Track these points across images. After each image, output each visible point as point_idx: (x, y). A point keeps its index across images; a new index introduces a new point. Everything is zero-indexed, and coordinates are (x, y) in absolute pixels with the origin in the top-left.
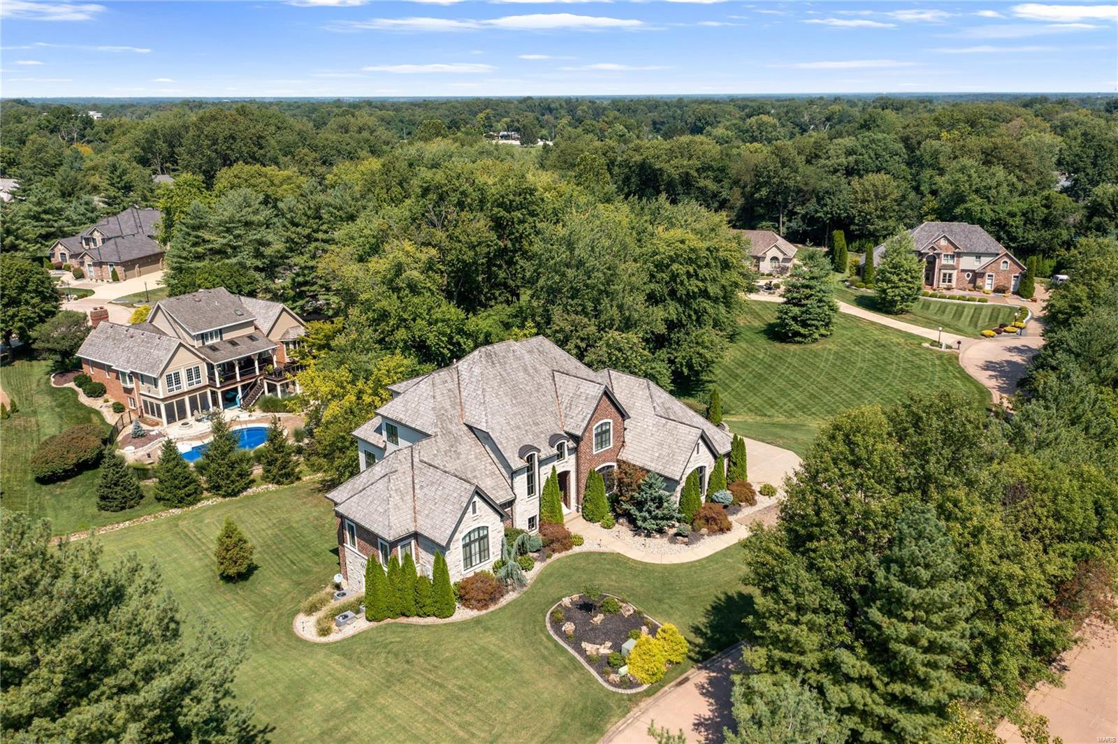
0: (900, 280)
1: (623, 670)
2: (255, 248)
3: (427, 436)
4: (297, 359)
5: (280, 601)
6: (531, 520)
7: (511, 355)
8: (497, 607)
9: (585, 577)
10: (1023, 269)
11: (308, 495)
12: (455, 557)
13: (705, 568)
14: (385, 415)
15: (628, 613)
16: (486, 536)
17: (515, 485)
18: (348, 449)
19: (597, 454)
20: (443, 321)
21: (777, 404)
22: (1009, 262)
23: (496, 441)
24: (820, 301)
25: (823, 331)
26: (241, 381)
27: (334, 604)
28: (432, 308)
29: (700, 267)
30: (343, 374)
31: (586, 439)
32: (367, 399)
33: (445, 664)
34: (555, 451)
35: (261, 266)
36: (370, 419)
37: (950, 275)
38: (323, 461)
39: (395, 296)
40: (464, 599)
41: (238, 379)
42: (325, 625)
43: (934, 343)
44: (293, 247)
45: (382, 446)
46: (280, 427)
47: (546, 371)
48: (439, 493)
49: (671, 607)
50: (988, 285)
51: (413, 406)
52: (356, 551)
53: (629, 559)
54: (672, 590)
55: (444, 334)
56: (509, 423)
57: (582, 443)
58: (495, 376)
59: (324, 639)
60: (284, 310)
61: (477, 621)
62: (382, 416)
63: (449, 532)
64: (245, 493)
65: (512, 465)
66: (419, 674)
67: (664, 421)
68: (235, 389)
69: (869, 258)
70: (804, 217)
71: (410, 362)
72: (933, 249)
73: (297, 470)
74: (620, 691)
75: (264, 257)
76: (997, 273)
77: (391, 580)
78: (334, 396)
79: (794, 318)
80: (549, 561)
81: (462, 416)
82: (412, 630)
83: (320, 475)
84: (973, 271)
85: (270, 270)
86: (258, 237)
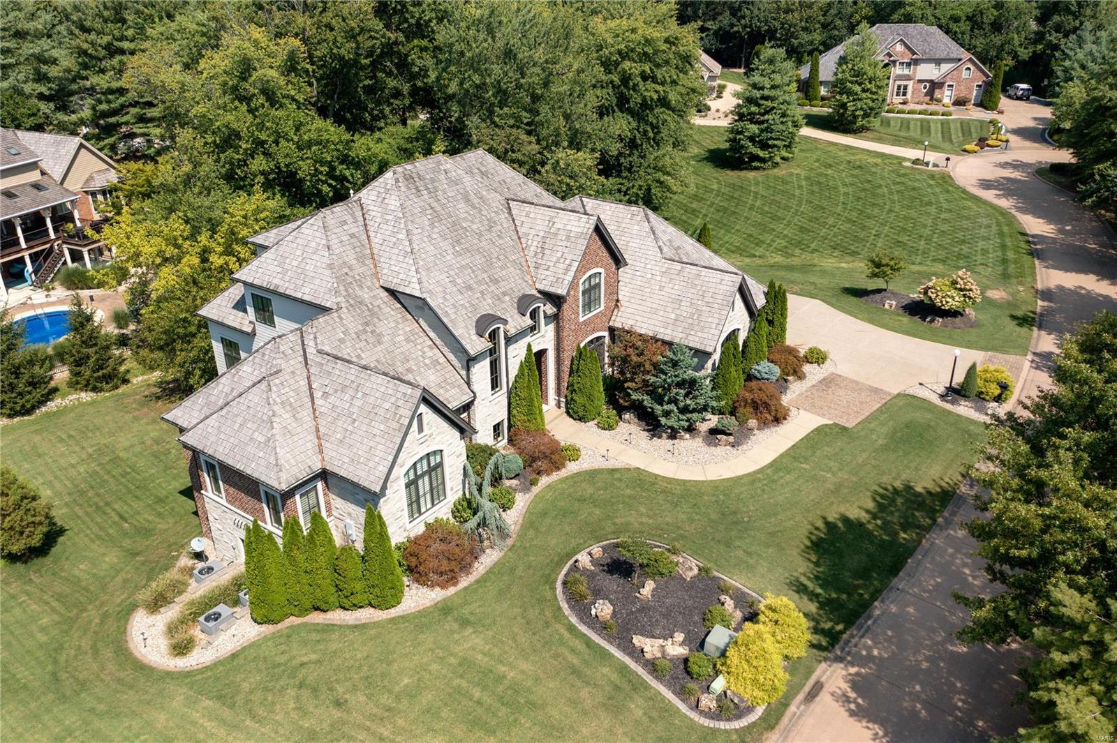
0: (864, 91)
1: (719, 685)
2: (35, 69)
3: (324, 310)
4: (110, 215)
5: (104, 587)
6: (497, 428)
7: (442, 177)
8: (472, 578)
9: (597, 512)
10: (988, 76)
11: (142, 405)
12: (394, 508)
13: (774, 481)
14: (250, 280)
15: (691, 574)
16: (440, 465)
17: (473, 378)
18: (194, 335)
19: (585, 323)
20: (319, 143)
21: (763, 242)
22: (972, 68)
23: (439, 312)
24: (784, 115)
25: (785, 154)
26: (28, 248)
27: (197, 589)
28: (301, 124)
29: (658, 66)
30: (176, 226)
31: (570, 300)
32: (216, 261)
33: (405, 702)
34: (528, 321)
35: (47, 93)
36: (223, 290)
37: (905, 87)
38: (158, 355)
39: (244, 108)
40: (417, 572)
41: (23, 245)
42: (179, 637)
43: (916, 162)
44: (88, 61)
45: (248, 329)
46: (87, 308)
47: (496, 200)
48: (358, 403)
49: (749, 554)
50: (947, 96)
51: (295, 263)
52: (224, 502)
53: (656, 476)
54: (736, 523)
55: (322, 163)
56: (453, 282)
57: (565, 306)
58: (423, 211)
59: (182, 663)
60: (81, 146)
61: (444, 609)
62: (245, 283)
63: (383, 469)
64: (44, 409)
65: (468, 347)
66: (361, 727)
67: (678, 266)
68: (22, 260)
69: (814, 70)
70: (716, 33)
71: (276, 203)
72: (889, 55)
73: (122, 369)
74: (722, 725)
75: (49, 80)
76: (958, 82)
77: (292, 560)
78: (166, 260)
79: (752, 139)
80: (536, 490)
81: (376, 275)
82: (335, 636)
83: (157, 374)
84: (931, 82)
85: (61, 98)
86: (37, 50)
